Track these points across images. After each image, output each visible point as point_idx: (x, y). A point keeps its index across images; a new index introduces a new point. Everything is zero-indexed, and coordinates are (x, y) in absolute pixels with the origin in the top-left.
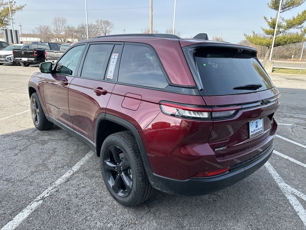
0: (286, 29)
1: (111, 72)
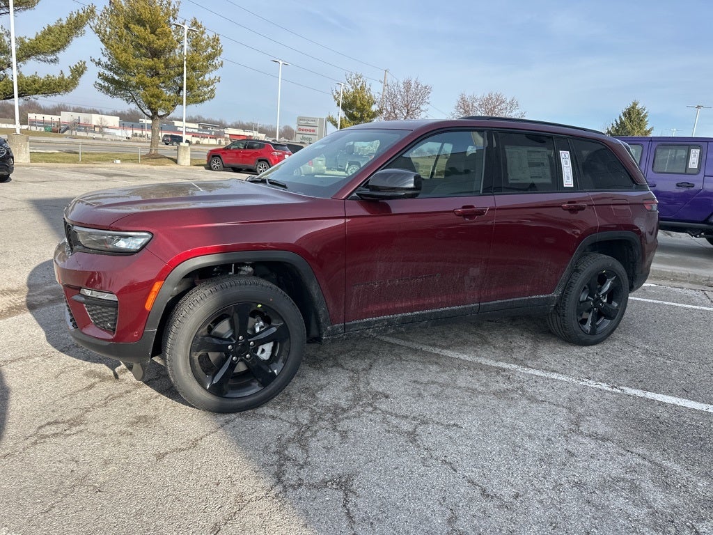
1: (568, 178)
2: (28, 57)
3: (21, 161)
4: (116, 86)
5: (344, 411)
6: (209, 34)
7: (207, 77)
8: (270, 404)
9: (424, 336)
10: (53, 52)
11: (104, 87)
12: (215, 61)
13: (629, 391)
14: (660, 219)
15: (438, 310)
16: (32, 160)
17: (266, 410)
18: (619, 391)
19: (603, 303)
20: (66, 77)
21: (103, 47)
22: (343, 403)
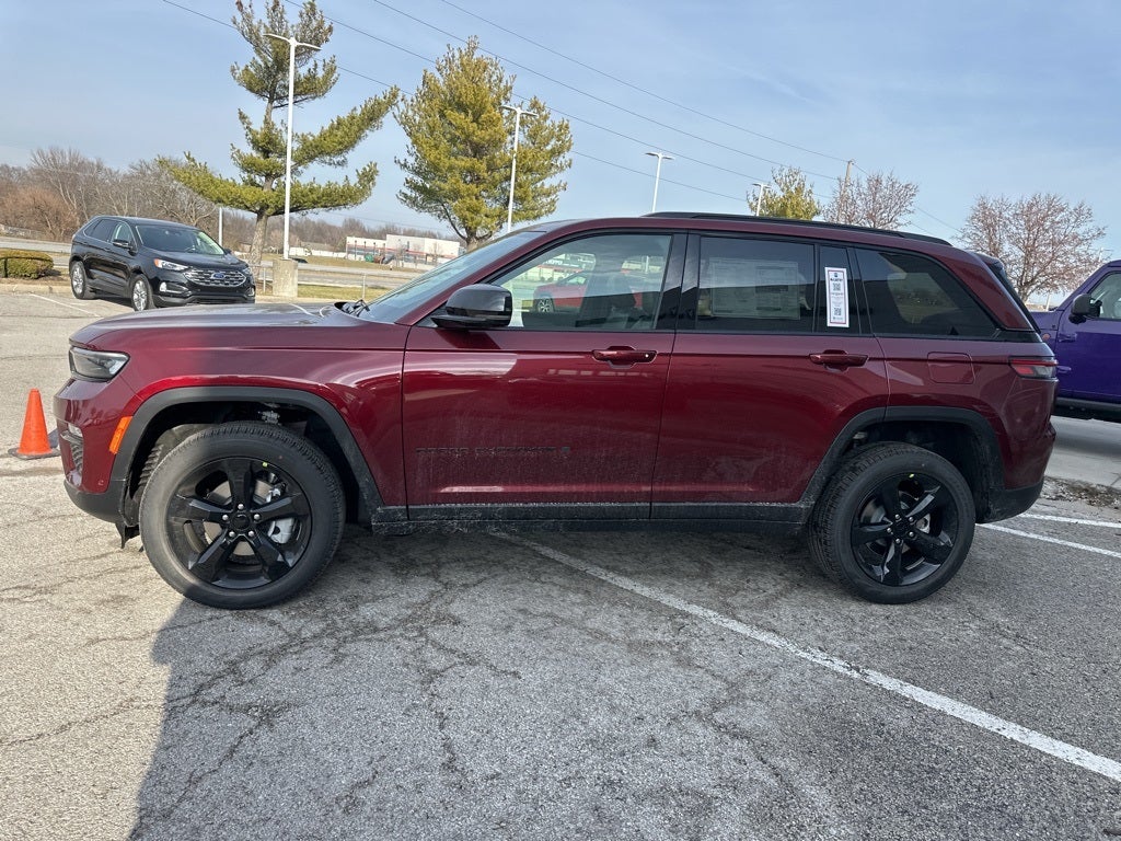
0: (299, 164)
1: (838, 311)
2: (311, 159)
3: (286, 294)
4: (426, 195)
5: (376, 630)
6: (555, 119)
7: (548, 183)
8: (286, 608)
9: (612, 555)
10: (340, 152)
11: (410, 198)
12: (561, 158)
13: (875, 677)
14: (1057, 394)
15: (573, 505)
16: (300, 294)
17: (274, 614)
18: (856, 675)
19: (917, 532)
20: (352, 185)
21: (409, 141)
22: (383, 622)
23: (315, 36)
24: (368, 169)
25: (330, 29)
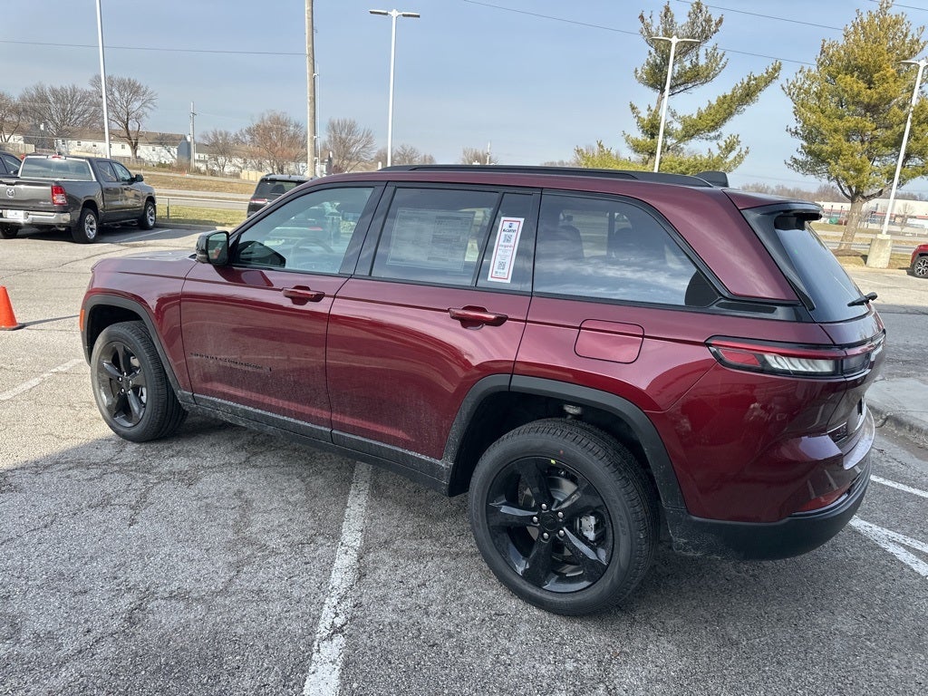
0: (680, 141)
2: (692, 136)
11: (799, 162)
13: (330, 645)
18: (324, 634)
23: (703, 30)
24: (728, 141)
25: (721, 21)
